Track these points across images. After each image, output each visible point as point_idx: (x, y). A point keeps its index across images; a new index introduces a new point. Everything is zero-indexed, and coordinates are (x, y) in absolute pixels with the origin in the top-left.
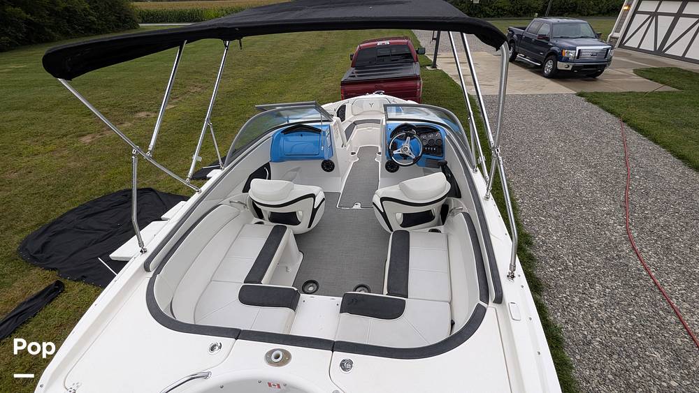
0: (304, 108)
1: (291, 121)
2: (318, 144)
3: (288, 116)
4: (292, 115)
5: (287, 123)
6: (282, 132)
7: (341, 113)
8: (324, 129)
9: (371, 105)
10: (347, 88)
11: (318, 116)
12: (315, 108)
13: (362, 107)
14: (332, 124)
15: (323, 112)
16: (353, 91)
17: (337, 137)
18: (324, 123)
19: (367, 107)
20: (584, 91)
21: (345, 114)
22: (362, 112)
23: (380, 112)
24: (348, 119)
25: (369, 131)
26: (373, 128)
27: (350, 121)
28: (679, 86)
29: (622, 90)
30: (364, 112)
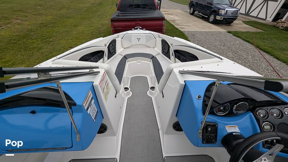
7: (112, 49)
9: (139, 39)
13: (130, 41)
14: (97, 81)
19: (135, 41)
20: (230, 30)
21: (115, 48)
22: (130, 46)
23: (147, 46)
24: (118, 52)
25: (138, 63)
26: (142, 61)
27: (121, 55)
28: (264, 30)
29: (244, 31)
30: (132, 45)
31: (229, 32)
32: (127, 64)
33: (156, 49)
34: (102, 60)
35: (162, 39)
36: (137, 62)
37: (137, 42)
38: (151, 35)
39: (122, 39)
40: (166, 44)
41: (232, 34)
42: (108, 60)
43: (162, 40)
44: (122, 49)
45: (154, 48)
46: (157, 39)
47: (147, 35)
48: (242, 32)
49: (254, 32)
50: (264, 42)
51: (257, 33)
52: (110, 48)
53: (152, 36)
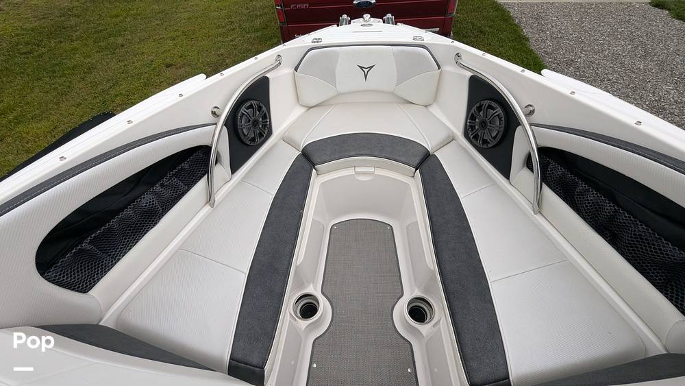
9: (366, 70)
13: (332, 78)
23: (398, 96)
24: (279, 131)
26: (378, 172)
27: (290, 143)
31: (659, 5)
33: (435, 110)
34: (201, 185)
35: (471, 74)
36: (358, 173)
37: (357, 82)
38: (419, 54)
39: (296, 69)
40: (494, 104)
41: (668, 9)
42: (232, 173)
43: (472, 78)
44: (299, 111)
45: (431, 109)
46: (449, 68)
47: (403, 51)
52: (241, 122)
53: (424, 56)
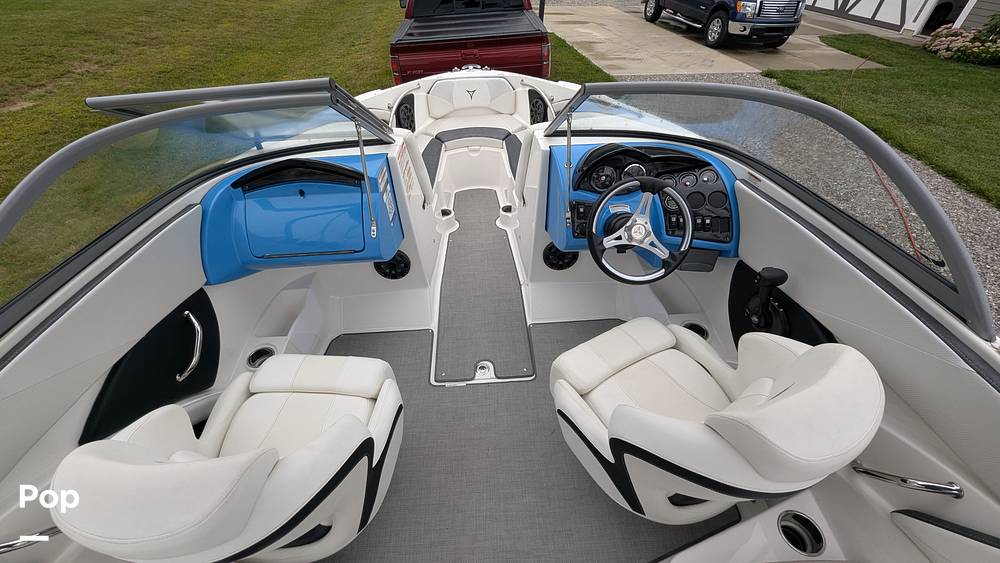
0: (298, 103)
1: (269, 146)
2: (360, 214)
3: (255, 127)
4: (267, 126)
5: (254, 152)
6: (235, 185)
7: (405, 115)
8: (371, 170)
9: (471, 93)
10: (403, 58)
11: (346, 129)
12: (333, 103)
13: (450, 99)
14: (393, 151)
15: (361, 115)
16: (417, 67)
17: (409, 187)
18: (369, 150)
19: (461, 100)
20: (772, 68)
21: (413, 116)
22: (451, 112)
23: (492, 110)
24: (421, 128)
25: (472, 155)
26: (482, 148)
27: (427, 134)
28: (886, 62)
29: (818, 67)
30: (455, 110)
31: (769, 74)
32: (444, 157)
33: (516, 116)
35: (528, 88)
36: (470, 150)
37: (466, 101)
38: (502, 82)
39: (428, 93)
40: (538, 100)
41: (776, 78)
43: (530, 90)
44: (430, 120)
45: (513, 116)
46: (518, 89)
47: (493, 80)
48: (809, 73)
49: (851, 71)
50: (875, 101)
51: (861, 75)
52: (402, 115)
53: (505, 84)
